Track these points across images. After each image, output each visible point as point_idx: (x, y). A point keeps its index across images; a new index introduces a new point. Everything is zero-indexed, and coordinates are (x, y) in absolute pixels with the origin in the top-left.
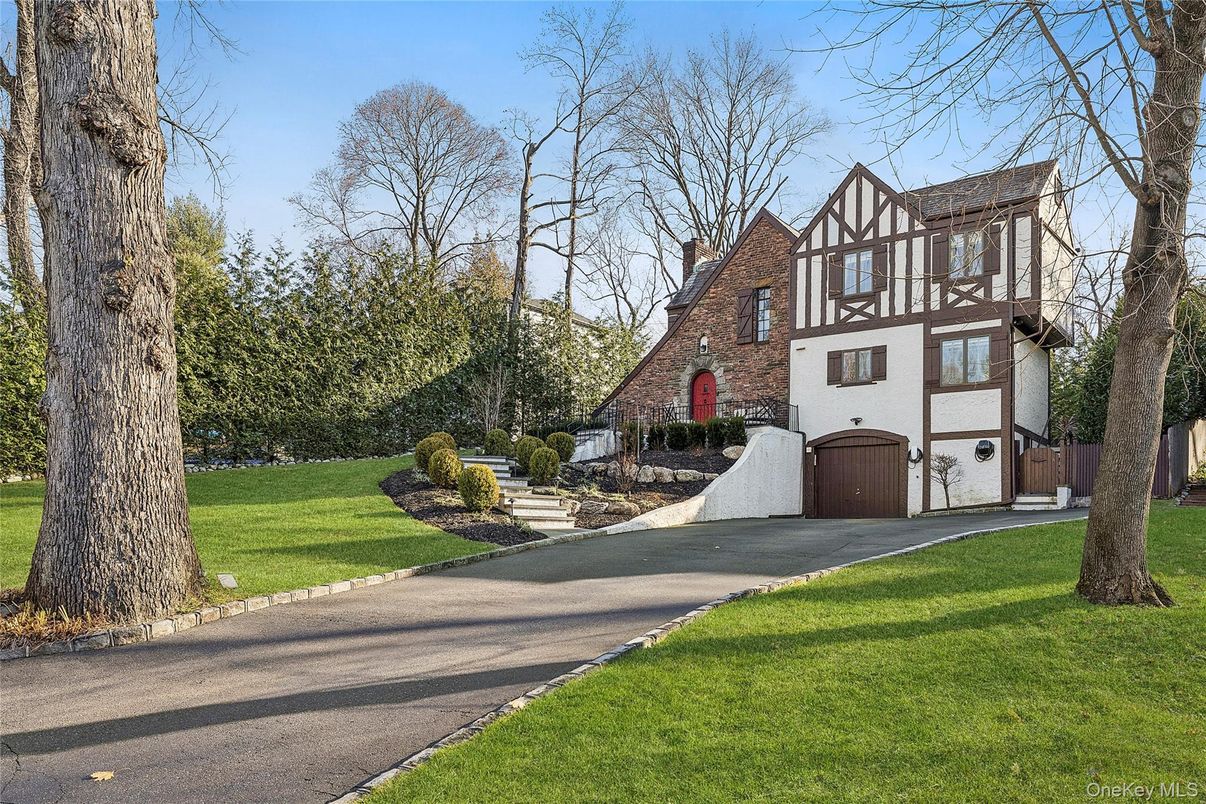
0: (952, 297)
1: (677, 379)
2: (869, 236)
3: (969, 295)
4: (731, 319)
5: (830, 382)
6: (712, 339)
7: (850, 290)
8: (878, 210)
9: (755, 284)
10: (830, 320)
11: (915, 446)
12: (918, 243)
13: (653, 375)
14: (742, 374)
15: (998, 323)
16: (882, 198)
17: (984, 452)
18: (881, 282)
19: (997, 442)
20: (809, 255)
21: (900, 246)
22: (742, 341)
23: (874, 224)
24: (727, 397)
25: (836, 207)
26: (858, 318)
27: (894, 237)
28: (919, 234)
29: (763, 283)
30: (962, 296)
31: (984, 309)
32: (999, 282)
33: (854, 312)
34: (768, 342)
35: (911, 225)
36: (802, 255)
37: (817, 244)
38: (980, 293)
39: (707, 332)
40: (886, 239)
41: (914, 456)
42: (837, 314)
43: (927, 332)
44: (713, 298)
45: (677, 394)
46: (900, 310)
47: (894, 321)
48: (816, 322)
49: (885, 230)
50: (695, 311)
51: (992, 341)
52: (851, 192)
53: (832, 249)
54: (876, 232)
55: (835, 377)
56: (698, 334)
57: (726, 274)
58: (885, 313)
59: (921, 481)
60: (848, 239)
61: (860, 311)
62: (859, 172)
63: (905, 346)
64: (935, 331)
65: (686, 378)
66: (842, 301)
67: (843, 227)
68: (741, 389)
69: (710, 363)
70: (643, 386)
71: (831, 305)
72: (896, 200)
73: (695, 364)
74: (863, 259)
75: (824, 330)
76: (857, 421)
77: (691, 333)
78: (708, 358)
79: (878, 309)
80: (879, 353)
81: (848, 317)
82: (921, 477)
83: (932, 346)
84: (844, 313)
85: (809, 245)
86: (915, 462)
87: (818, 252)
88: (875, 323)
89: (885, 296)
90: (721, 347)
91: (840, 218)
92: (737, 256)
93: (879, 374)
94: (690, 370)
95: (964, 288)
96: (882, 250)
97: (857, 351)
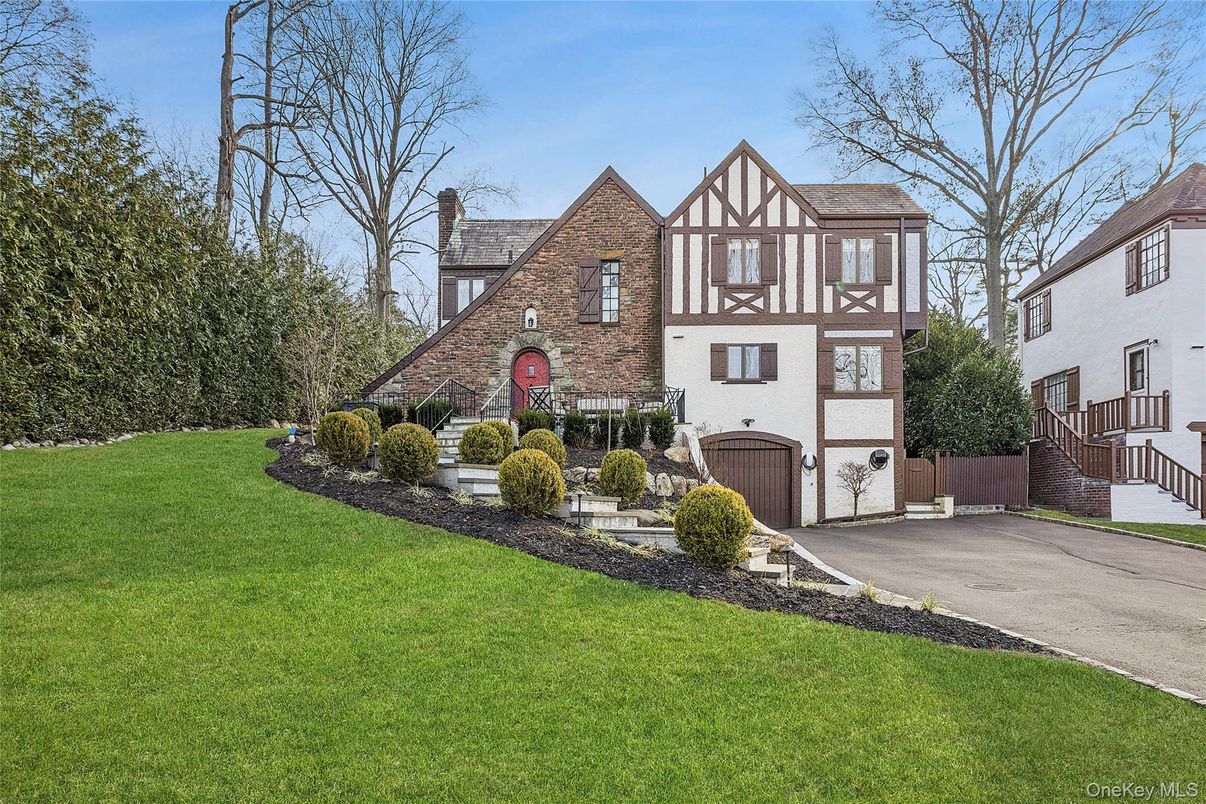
0: (845, 302)
1: (494, 356)
2: (757, 223)
3: (861, 302)
4: (569, 291)
5: (714, 377)
6: (542, 312)
7: (734, 278)
8: (766, 197)
9: (600, 254)
10: (713, 309)
11: (809, 451)
12: (810, 240)
13: (457, 348)
14: (585, 358)
15: (889, 334)
16: (771, 185)
17: (879, 461)
18: (771, 274)
19: (890, 451)
20: (687, 231)
21: (791, 240)
22: (585, 319)
23: (762, 210)
24: (566, 384)
25: (718, 183)
26: (744, 310)
27: (784, 230)
28: (810, 230)
29: (610, 255)
30: (855, 302)
31: (875, 318)
32: (891, 293)
33: (740, 303)
34: (617, 325)
35: (802, 220)
36: (678, 231)
37: (696, 220)
38: (872, 302)
39: (536, 303)
40: (775, 230)
41: (810, 462)
42: (721, 303)
43: (820, 335)
44: (544, 263)
45: (495, 374)
46: (791, 308)
47: (783, 318)
48: (696, 308)
49: (774, 220)
50: (519, 275)
51: (885, 351)
52: (735, 170)
53: (715, 229)
54: (764, 220)
55: (719, 373)
56: (522, 304)
57: (561, 237)
58: (775, 309)
59: (815, 488)
60: (732, 222)
61: (747, 303)
62: (745, 152)
63: (797, 346)
64: (828, 334)
65: (506, 356)
66: (727, 290)
67: (727, 209)
68: (584, 375)
69: (542, 340)
70: (444, 360)
71: (713, 292)
72: (786, 190)
73: (520, 341)
74: (748, 246)
75: (705, 319)
76: (747, 423)
77: (513, 302)
78: (538, 334)
79: (767, 304)
80: (769, 351)
81: (733, 308)
82: (815, 484)
83: (825, 349)
84: (729, 303)
85: (686, 220)
86: (810, 468)
87: (696, 230)
88: (763, 318)
89: (774, 290)
90: (556, 323)
91: (723, 197)
92: (575, 218)
93: (769, 373)
94: (513, 346)
95: (859, 294)
96: (770, 241)
97: (743, 346)
